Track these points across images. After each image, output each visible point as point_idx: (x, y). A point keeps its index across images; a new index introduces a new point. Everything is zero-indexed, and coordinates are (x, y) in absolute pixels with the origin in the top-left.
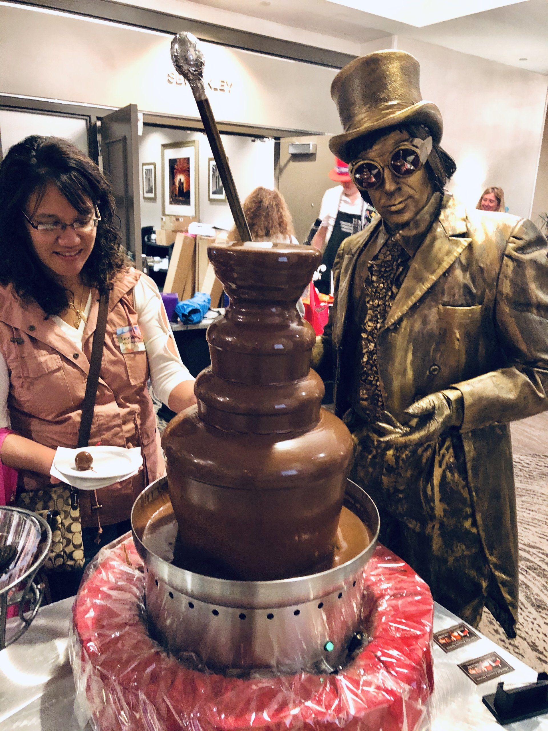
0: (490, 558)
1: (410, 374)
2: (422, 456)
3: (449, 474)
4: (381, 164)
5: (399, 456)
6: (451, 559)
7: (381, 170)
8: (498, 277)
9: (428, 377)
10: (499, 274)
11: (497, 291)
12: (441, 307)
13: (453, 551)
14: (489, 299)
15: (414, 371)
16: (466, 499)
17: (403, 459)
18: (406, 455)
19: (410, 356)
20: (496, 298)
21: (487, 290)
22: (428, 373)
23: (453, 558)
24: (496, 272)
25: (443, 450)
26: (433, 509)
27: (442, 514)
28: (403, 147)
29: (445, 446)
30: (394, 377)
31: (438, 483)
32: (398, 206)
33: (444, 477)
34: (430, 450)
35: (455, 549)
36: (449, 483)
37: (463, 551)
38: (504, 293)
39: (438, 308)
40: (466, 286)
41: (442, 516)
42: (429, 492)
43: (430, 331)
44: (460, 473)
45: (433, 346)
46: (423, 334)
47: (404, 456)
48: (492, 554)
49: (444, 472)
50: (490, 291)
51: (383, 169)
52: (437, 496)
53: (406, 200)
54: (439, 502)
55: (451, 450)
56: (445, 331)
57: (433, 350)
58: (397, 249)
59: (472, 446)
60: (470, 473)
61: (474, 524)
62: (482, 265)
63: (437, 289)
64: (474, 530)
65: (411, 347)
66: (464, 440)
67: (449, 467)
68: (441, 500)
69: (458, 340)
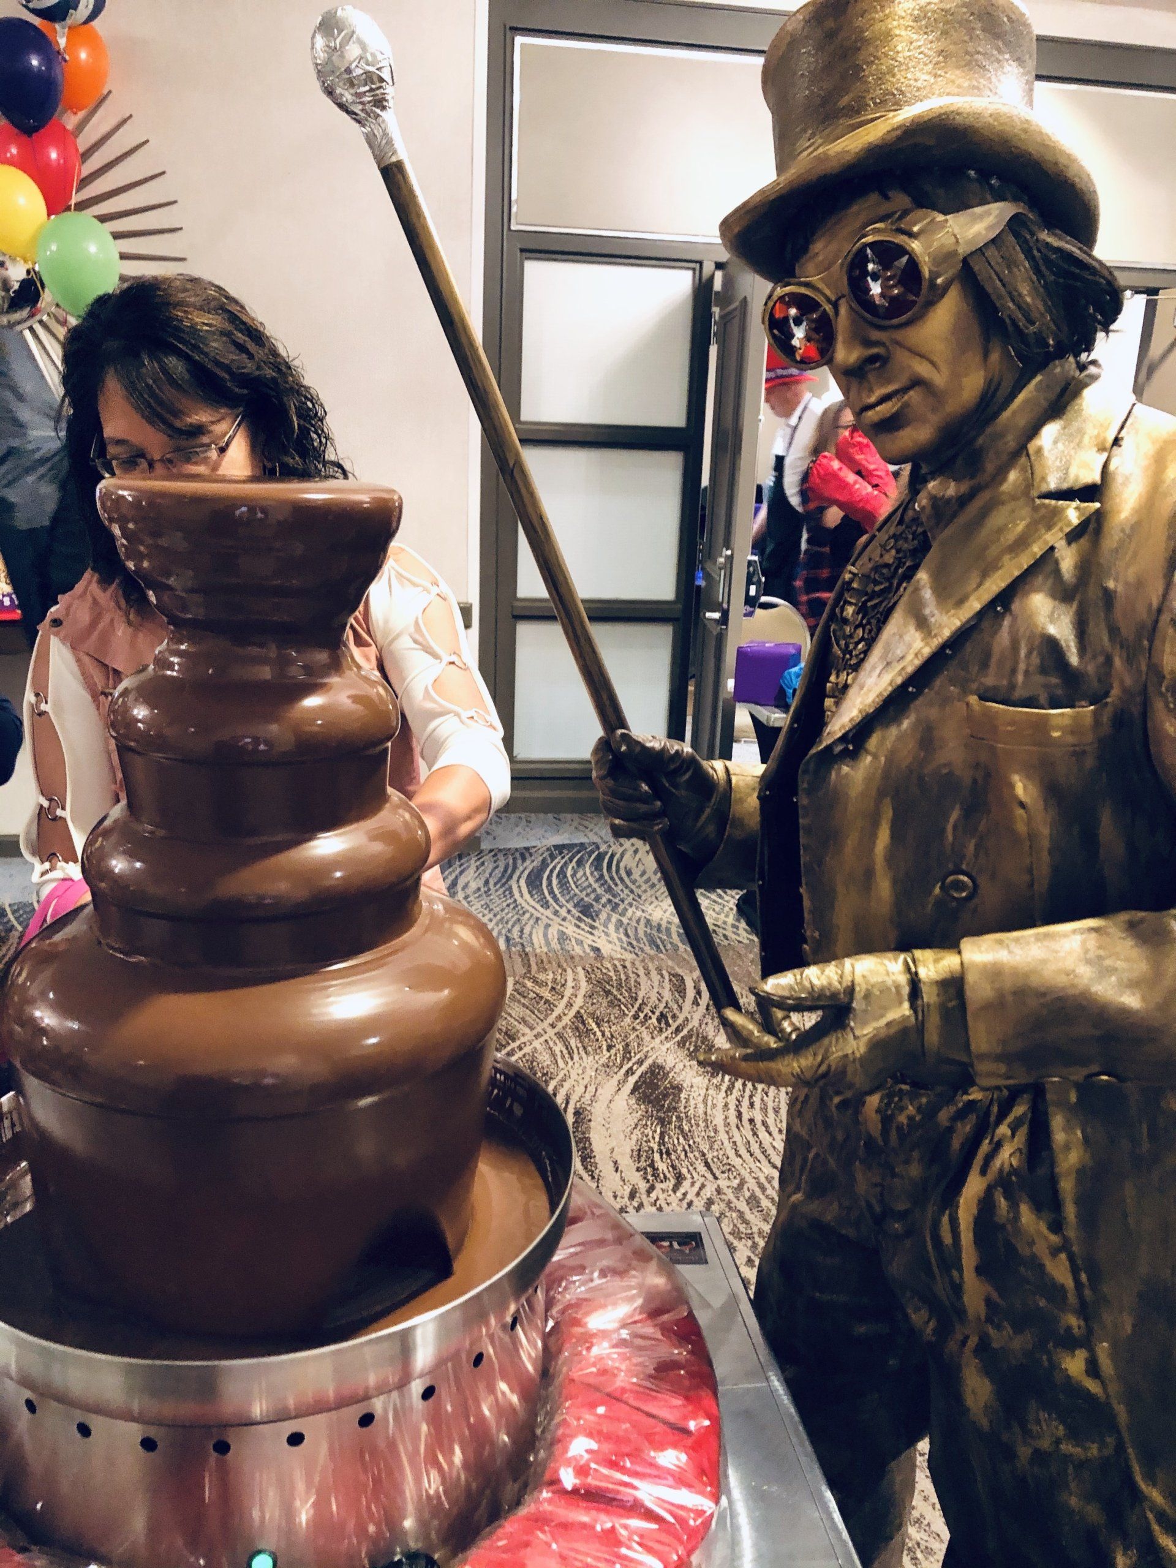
0: (1143, 1486)
1: (884, 887)
2: (950, 1130)
3: (1003, 1203)
4: (828, 292)
5: (892, 1116)
6: (1024, 1452)
7: (828, 308)
8: (1156, 622)
9: (939, 903)
10: (1159, 611)
11: (1149, 666)
12: (973, 699)
13: (1027, 1433)
14: (1125, 690)
15: (895, 882)
16: (1062, 1288)
17: (899, 1128)
18: (910, 1118)
19: (884, 836)
20: (1145, 686)
21: (1118, 662)
22: (937, 890)
23: (1030, 1451)
24: (1150, 605)
25: (1003, 1130)
26: (957, 1289)
27: (982, 1311)
28: (869, 239)
29: (1010, 1119)
30: (840, 889)
31: (971, 1219)
32: (878, 409)
33: (986, 1204)
34: (972, 1118)
35: (1035, 1428)
36: (1003, 1227)
37: (1058, 1442)
38: (1166, 672)
39: (968, 704)
40: (1052, 646)
41: (983, 1318)
42: (947, 1239)
43: (945, 771)
44: (1038, 1207)
45: (955, 815)
46: (921, 778)
47: (902, 1119)
48: (1151, 1478)
49: (989, 1190)
50: (1130, 660)
51: (835, 305)
52: (969, 1257)
53: (905, 390)
54: (974, 1275)
55: (1023, 1133)
56: (988, 775)
57: (955, 827)
58: (914, 533)
59: (1079, 1133)
60: (1070, 1211)
61: (1093, 1368)
62: (1111, 584)
63: (968, 648)
64: (1093, 1386)
65: (888, 813)
66: (1051, 1109)
67: (1005, 1182)
68: (979, 1270)
69: (1022, 805)
